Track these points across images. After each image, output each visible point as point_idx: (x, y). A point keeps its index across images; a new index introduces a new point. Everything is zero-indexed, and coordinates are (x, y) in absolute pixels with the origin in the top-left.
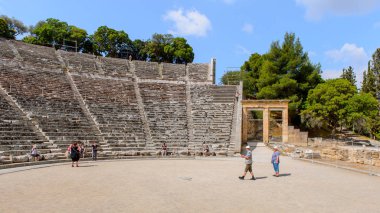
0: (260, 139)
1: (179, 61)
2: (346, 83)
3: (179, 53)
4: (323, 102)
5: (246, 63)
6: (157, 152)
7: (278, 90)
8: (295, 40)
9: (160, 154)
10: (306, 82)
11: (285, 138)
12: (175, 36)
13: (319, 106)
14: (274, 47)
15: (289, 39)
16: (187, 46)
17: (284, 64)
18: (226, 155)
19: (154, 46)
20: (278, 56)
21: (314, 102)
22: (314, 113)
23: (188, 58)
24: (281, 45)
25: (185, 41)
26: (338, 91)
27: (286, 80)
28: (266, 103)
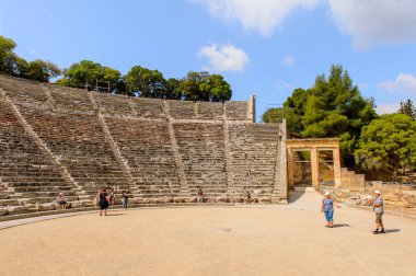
0: (309, 183)
1: (216, 99)
2: (405, 118)
3: (216, 91)
4: (379, 140)
5: (289, 99)
6: (193, 198)
7: (326, 127)
8: (343, 73)
9: (196, 201)
10: (358, 117)
11: (338, 181)
12: (211, 74)
13: (375, 144)
14: (320, 81)
15: (336, 72)
16: (224, 83)
17: (331, 99)
18: (270, 201)
19: (189, 85)
20: (324, 90)
21: (369, 140)
22: (370, 153)
23: (225, 95)
24: (327, 79)
25: (221, 78)
26: (397, 127)
27: (335, 116)
28: (314, 142)
